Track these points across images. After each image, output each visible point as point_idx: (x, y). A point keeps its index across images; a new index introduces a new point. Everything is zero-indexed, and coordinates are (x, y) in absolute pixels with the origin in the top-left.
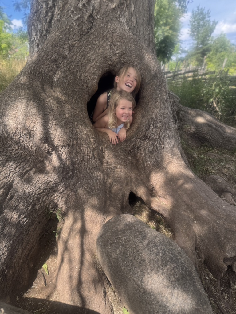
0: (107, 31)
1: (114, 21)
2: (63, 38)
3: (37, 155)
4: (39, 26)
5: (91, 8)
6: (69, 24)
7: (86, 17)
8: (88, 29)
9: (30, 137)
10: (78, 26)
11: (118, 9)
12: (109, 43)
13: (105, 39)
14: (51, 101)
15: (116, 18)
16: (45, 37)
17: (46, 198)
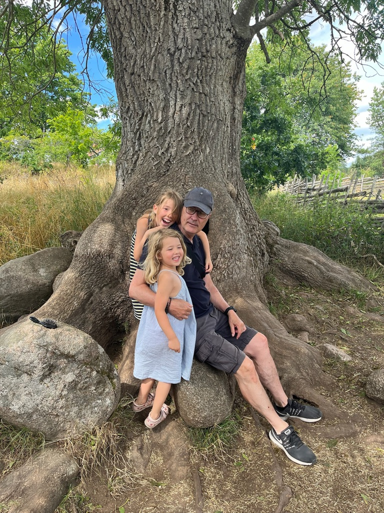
0: (181, 174)
1: (188, 165)
2: (143, 180)
3: (114, 273)
4: (126, 165)
5: (169, 155)
6: (150, 168)
7: (164, 163)
8: (165, 172)
9: (109, 259)
10: (157, 169)
11: (192, 155)
12: (182, 183)
13: (178, 180)
14: (128, 231)
15: (190, 162)
16: (130, 175)
17: (117, 310)
